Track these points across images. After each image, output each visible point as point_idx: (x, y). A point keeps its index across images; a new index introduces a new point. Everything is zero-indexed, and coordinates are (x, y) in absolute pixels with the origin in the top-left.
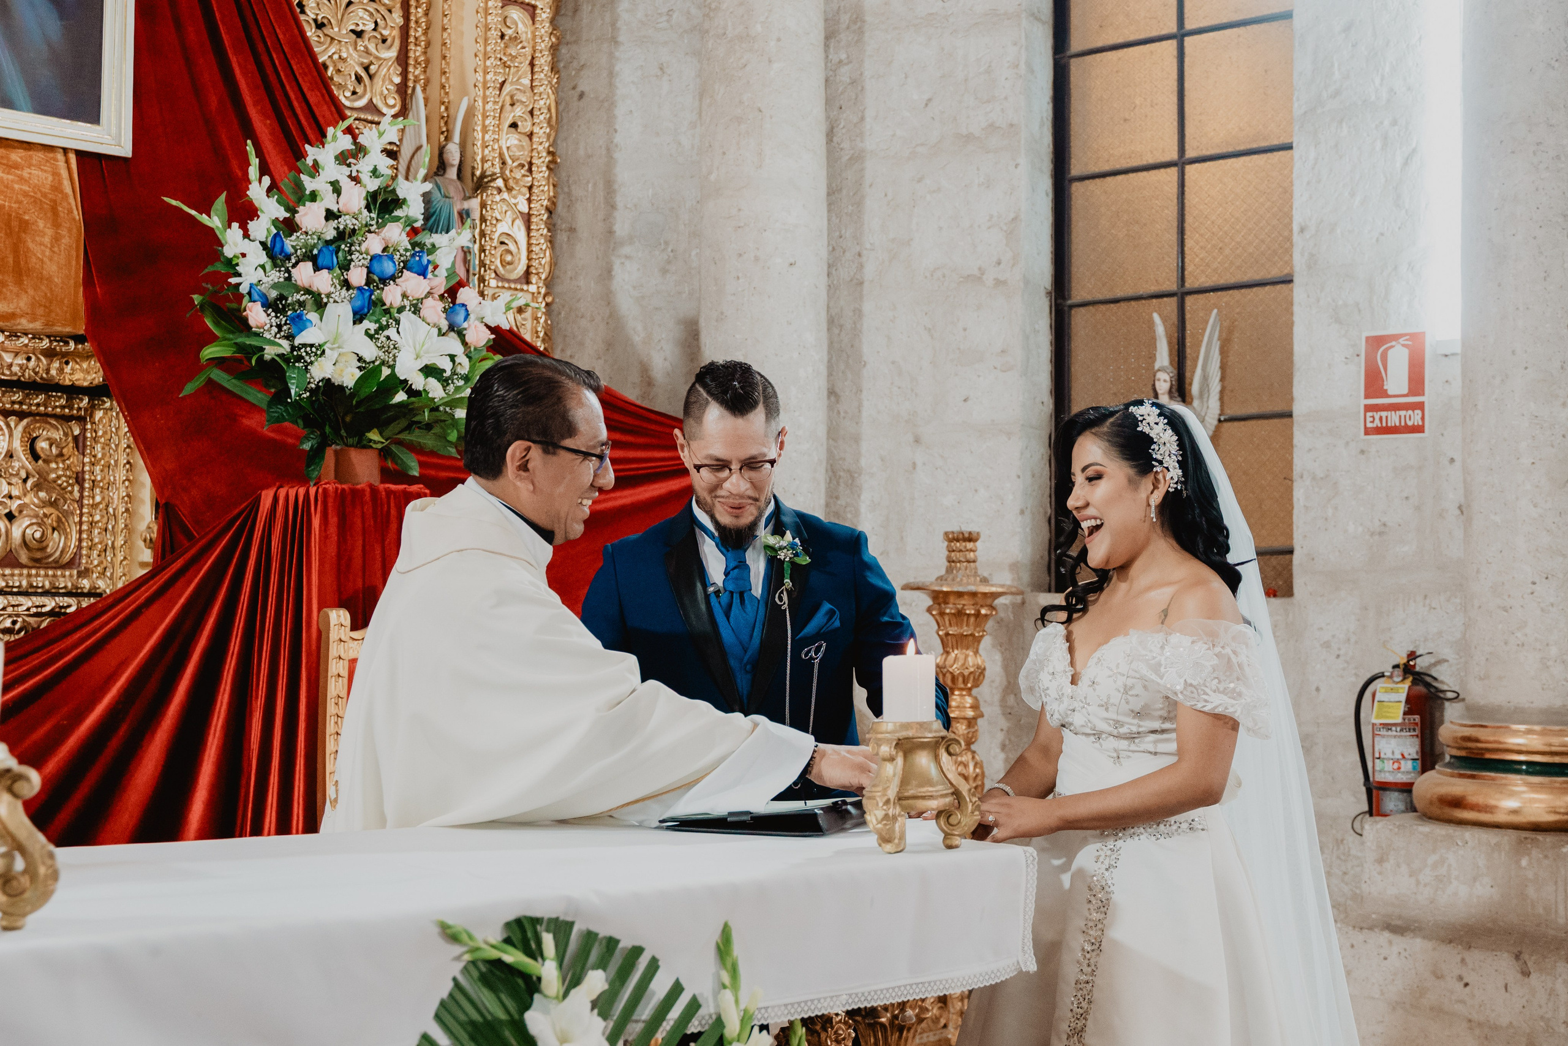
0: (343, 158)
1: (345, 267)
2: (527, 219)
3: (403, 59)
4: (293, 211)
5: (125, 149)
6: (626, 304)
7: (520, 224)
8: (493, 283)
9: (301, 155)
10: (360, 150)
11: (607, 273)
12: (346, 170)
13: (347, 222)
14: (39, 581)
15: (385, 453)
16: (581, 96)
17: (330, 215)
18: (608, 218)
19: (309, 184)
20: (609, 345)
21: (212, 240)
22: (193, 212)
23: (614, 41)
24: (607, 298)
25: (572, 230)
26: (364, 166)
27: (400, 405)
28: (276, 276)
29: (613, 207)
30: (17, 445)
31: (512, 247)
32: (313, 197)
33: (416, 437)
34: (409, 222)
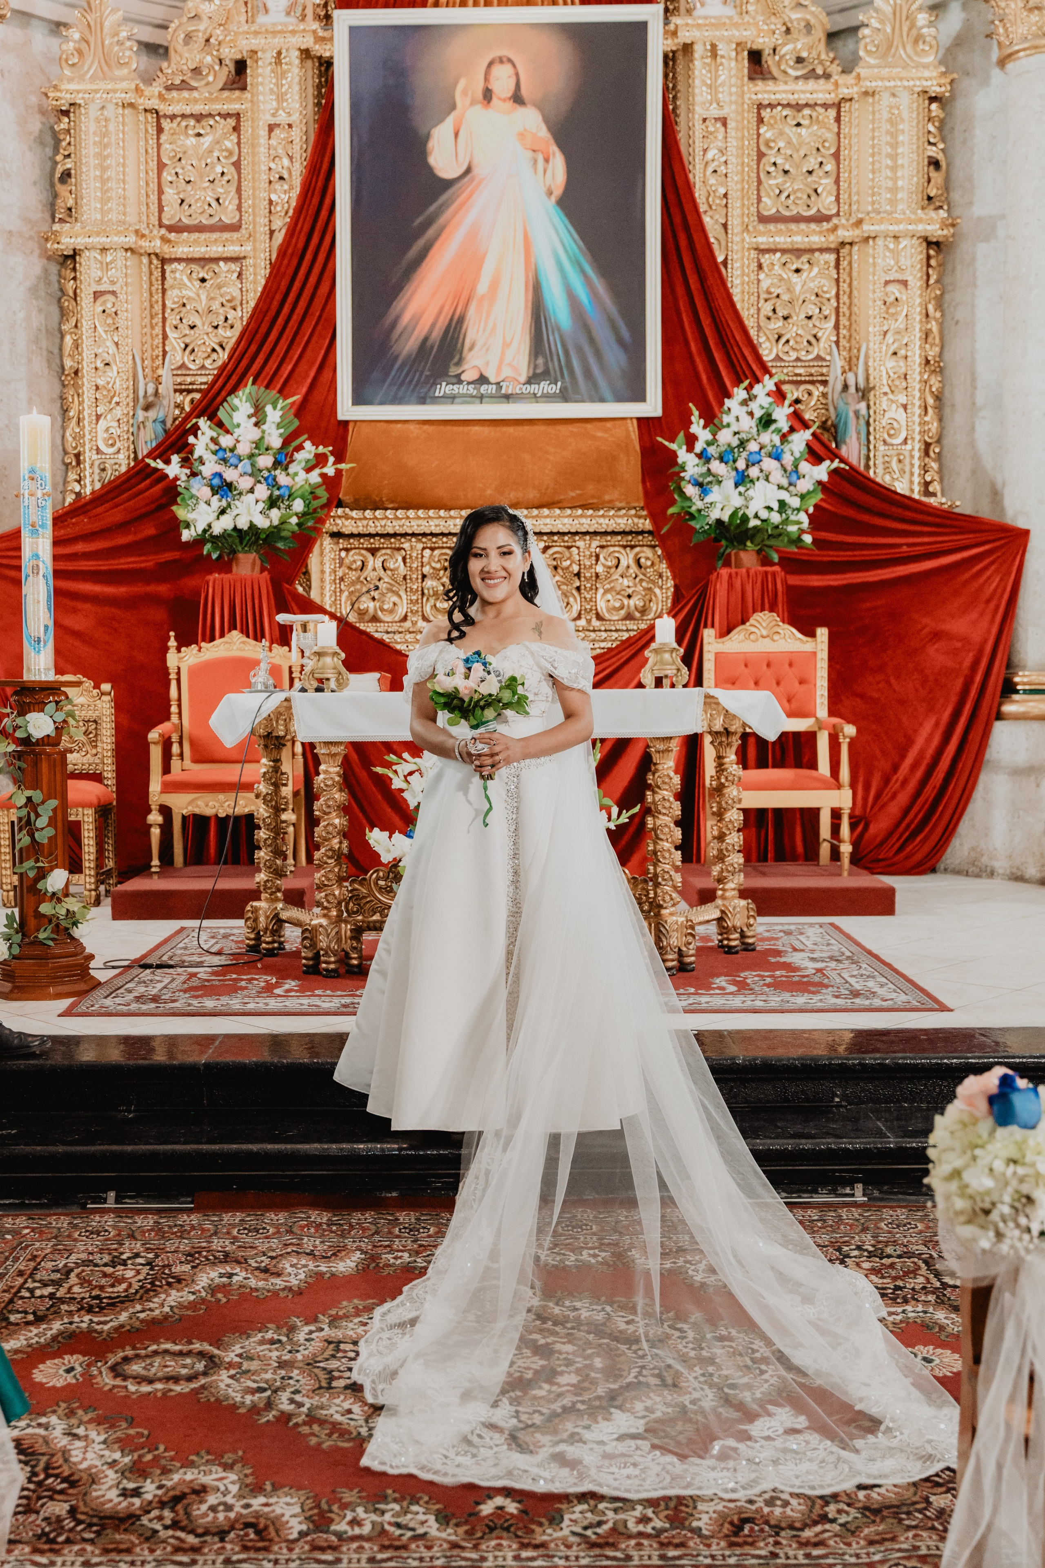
0: (745, 403)
1: (735, 461)
2: (905, 407)
3: (837, 327)
4: (714, 435)
5: (658, 413)
6: (982, 447)
7: (901, 410)
8: (882, 448)
9: (722, 404)
10: (752, 398)
11: (972, 429)
12: (745, 409)
13: (743, 436)
14: (630, 627)
15: (759, 552)
16: (957, 323)
17: (735, 433)
18: (973, 395)
19: (726, 419)
20: (974, 472)
21: (674, 455)
22: (666, 443)
23: (975, 285)
24: (972, 444)
25: (953, 406)
26: (754, 406)
27: (755, 527)
28: (704, 469)
29: (974, 388)
30: (631, 562)
31: (895, 425)
32: (728, 425)
33: (772, 542)
34: (778, 431)
